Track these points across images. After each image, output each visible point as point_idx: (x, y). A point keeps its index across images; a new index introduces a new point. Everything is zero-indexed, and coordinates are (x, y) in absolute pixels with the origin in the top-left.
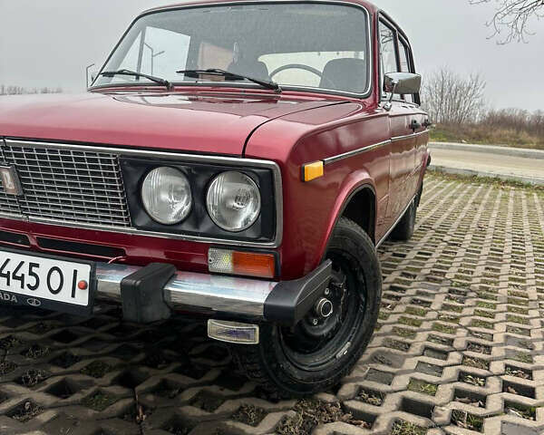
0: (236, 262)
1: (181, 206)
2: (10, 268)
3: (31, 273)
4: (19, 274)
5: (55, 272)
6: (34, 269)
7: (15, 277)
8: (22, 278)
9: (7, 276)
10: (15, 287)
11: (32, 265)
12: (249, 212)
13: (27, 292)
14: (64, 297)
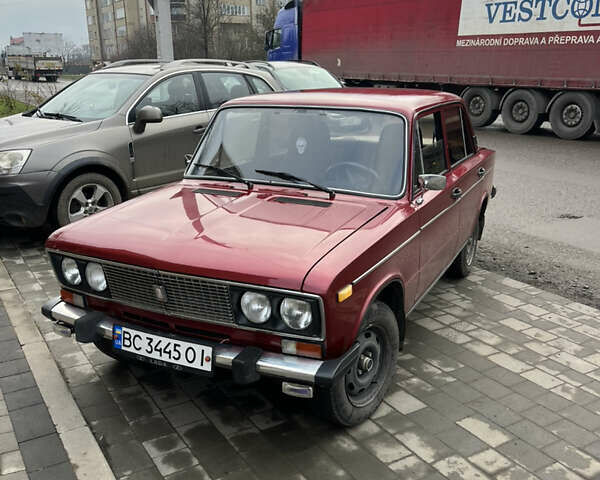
0: (298, 348)
1: (265, 314)
2: (162, 346)
3: (175, 350)
4: (167, 350)
5: (190, 350)
6: (177, 348)
7: (165, 352)
8: (170, 353)
9: (160, 350)
10: (165, 357)
11: (175, 345)
12: (306, 318)
13: (173, 361)
14: (196, 365)
